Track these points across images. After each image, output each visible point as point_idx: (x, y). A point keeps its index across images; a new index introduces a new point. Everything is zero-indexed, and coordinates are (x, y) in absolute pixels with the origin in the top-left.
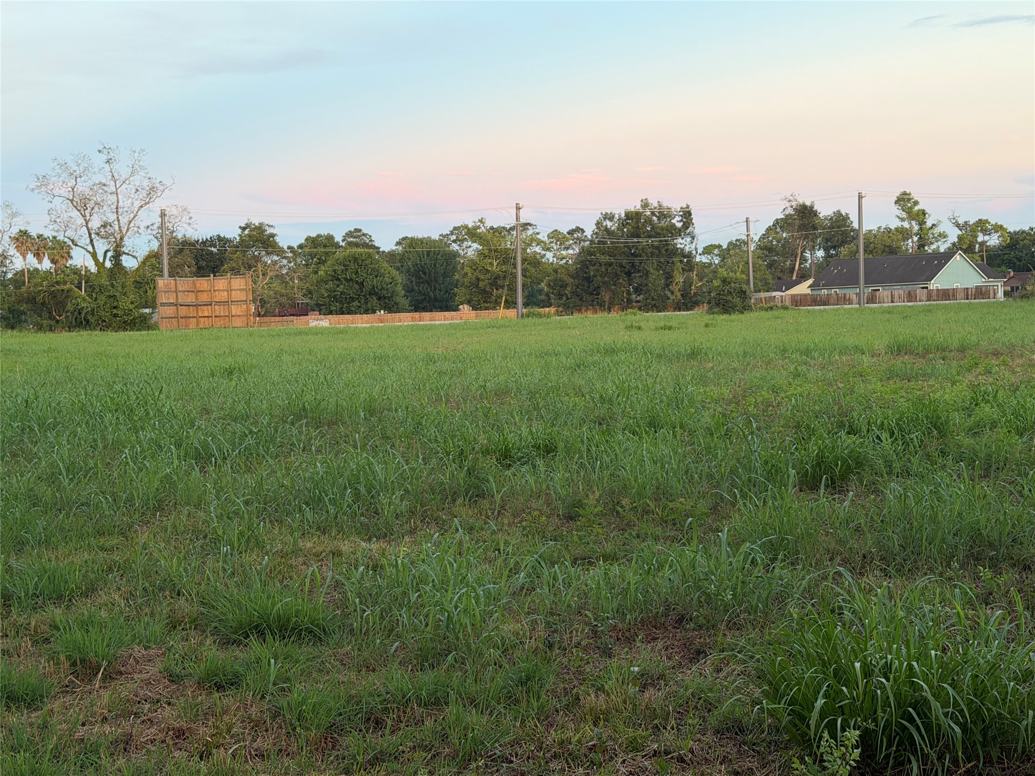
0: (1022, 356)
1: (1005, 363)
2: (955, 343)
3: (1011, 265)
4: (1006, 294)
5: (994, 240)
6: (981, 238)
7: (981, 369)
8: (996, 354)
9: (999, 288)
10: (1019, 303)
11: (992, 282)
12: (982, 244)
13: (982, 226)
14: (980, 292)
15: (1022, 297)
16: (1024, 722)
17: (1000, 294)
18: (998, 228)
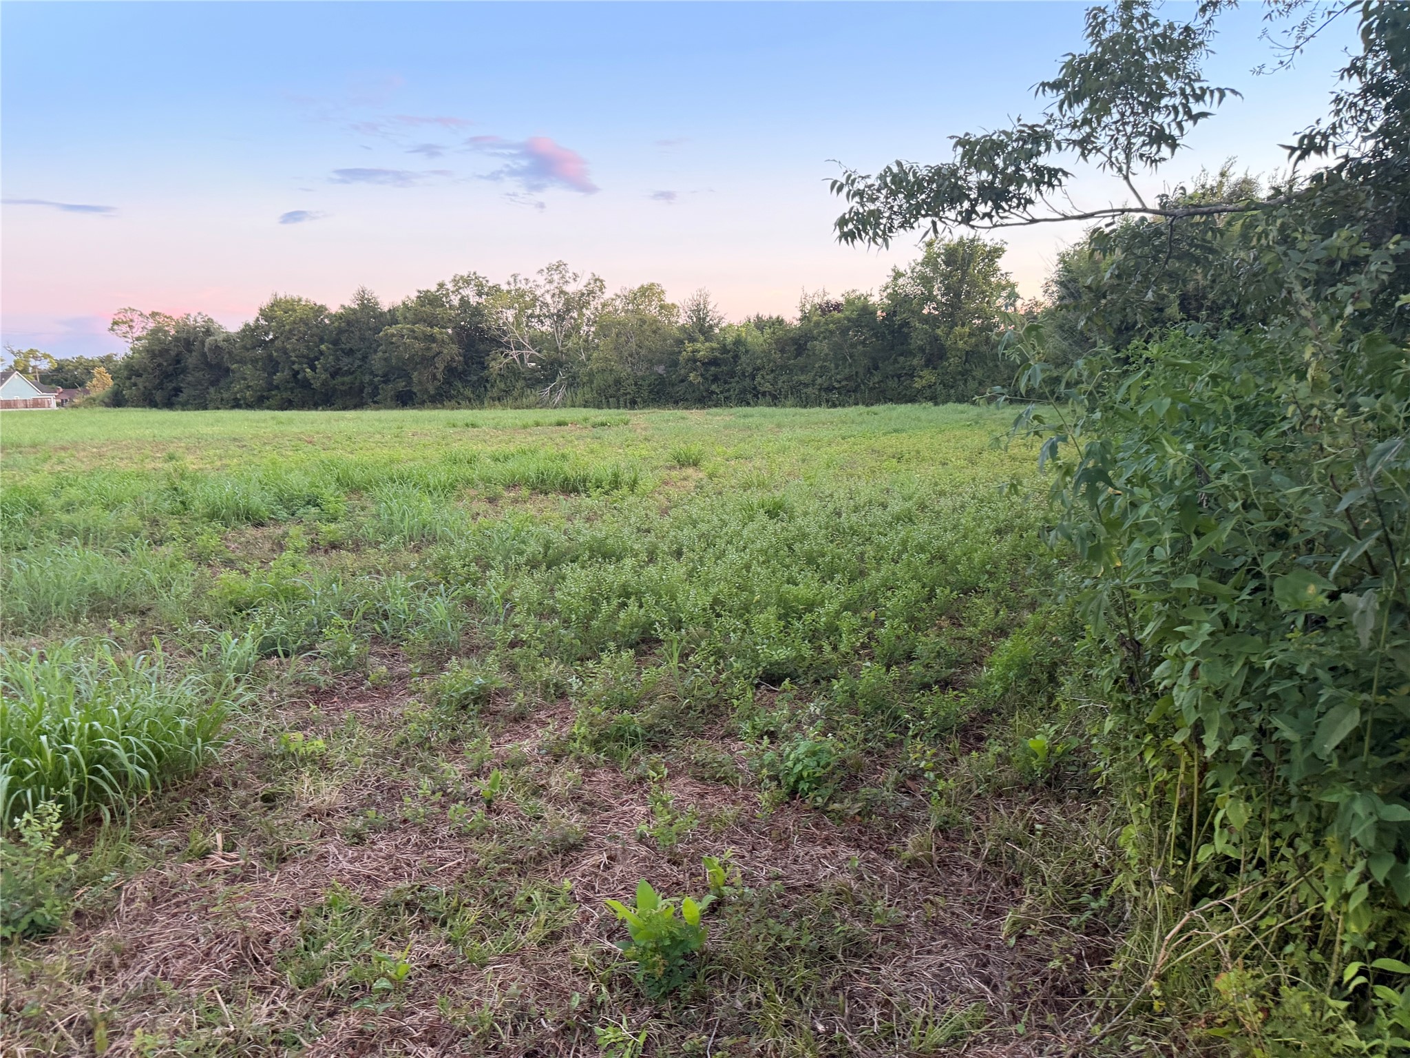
0: (84, 450)
1: (73, 456)
2: (26, 440)
3: (59, 383)
4: (58, 405)
5: (44, 366)
6: (33, 362)
7: (54, 460)
8: (64, 449)
9: (52, 399)
10: (71, 411)
11: (45, 396)
12: (34, 367)
13: (32, 353)
14: (36, 403)
15: (73, 407)
16: (194, 749)
17: (54, 405)
18: (46, 356)
